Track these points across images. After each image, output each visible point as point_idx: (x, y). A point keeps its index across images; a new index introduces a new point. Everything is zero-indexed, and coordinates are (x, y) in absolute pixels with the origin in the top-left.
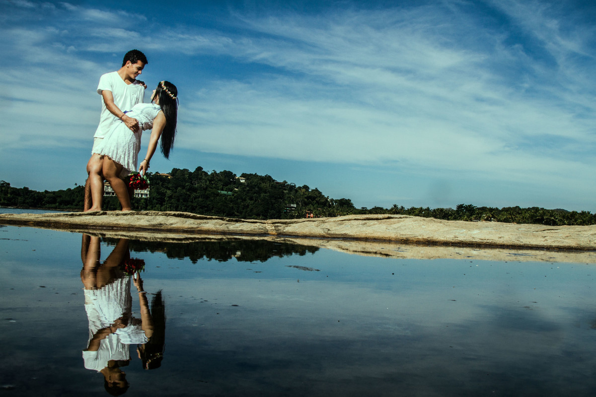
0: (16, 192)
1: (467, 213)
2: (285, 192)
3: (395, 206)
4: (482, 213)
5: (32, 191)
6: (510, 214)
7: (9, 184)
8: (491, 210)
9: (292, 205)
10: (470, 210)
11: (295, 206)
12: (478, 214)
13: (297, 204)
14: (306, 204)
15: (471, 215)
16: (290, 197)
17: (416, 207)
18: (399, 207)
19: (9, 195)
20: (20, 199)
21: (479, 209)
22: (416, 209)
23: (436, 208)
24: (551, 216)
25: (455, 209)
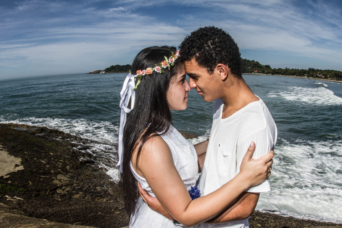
2: (246, 62)
3: (286, 68)
4: (317, 72)
6: (327, 72)
8: (321, 71)
9: (249, 67)
10: (313, 70)
11: (250, 68)
13: (251, 67)
14: (254, 67)
15: (314, 72)
16: (248, 65)
17: (294, 68)
18: (288, 68)
21: (316, 70)
23: (301, 69)
25: (308, 69)
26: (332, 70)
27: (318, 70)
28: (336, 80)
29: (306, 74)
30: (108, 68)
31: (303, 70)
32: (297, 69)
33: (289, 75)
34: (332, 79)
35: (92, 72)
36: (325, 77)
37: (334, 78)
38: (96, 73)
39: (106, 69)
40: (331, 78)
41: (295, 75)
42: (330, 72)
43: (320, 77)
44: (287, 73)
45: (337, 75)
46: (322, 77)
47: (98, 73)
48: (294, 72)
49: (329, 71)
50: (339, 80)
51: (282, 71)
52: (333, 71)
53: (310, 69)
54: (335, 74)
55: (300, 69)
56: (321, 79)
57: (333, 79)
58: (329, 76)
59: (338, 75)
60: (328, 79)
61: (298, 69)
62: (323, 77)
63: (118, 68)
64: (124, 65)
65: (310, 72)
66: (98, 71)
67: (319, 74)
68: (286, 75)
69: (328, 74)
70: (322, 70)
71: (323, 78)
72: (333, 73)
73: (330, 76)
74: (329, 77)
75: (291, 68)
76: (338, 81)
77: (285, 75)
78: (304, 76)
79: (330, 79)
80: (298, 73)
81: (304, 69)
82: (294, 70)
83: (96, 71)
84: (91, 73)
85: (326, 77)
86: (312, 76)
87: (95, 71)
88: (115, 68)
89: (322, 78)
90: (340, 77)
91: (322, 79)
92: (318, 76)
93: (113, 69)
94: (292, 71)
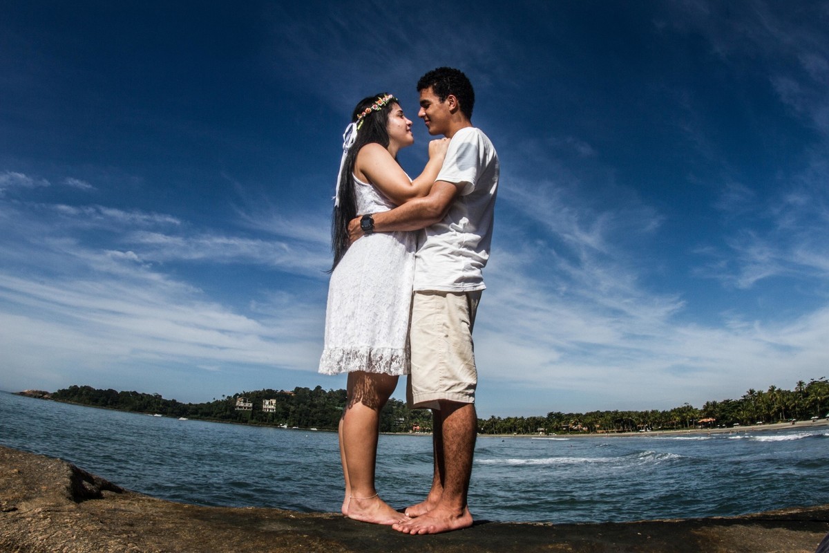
0: (166, 403)
1: (557, 420)
2: (394, 407)
3: (493, 417)
4: (570, 419)
5: (178, 403)
6: (595, 418)
7: (161, 396)
8: (578, 415)
9: (400, 419)
10: (559, 417)
11: (403, 419)
12: (566, 420)
13: (405, 418)
14: (413, 418)
15: (560, 421)
16: (398, 412)
18: (496, 417)
19: (161, 406)
20: (169, 409)
21: (566, 415)
22: (511, 418)
24: (629, 416)
25: (546, 416)
26: (606, 412)
27: (571, 415)
28: (617, 432)
29: (541, 427)
30: (64, 390)
31: (534, 418)
32: (519, 417)
33: (500, 432)
34: (607, 432)
35: (26, 391)
36: (589, 429)
37: (613, 428)
38: (35, 397)
39: (59, 391)
40: (605, 429)
41: (515, 431)
42: (602, 417)
43: (577, 431)
44: (493, 429)
45: (617, 421)
46: (582, 430)
47: (39, 397)
48: (512, 424)
49: (598, 415)
50: (624, 431)
51: (483, 425)
52: (608, 412)
53: (551, 415)
54: (613, 418)
55: (526, 417)
56: (579, 435)
57: (609, 431)
58: (598, 426)
59: (622, 420)
60: (598, 433)
61: (522, 418)
62: (584, 428)
63: (87, 394)
64: (101, 390)
65: (551, 423)
66: (41, 392)
67: (575, 424)
68: (493, 433)
69: (596, 422)
70: (581, 414)
71: (584, 432)
72: (609, 417)
73: (601, 425)
74: (599, 429)
75: (503, 417)
76: (623, 434)
77: (490, 433)
78: (537, 431)
79: (603, 433)
80: (522, 426)
81: (537, 415)
82: (512, 421)
83: (36, 392)
84: (22, 394)
85: (591, 429)
86: (557, 430)
87: (34, 392)
88: (81, 394)
89: (581, 433)
90: (628, 424)
91: (582, 435)
92: (572, 429)
93: (75, 394)
94: (506, 422)
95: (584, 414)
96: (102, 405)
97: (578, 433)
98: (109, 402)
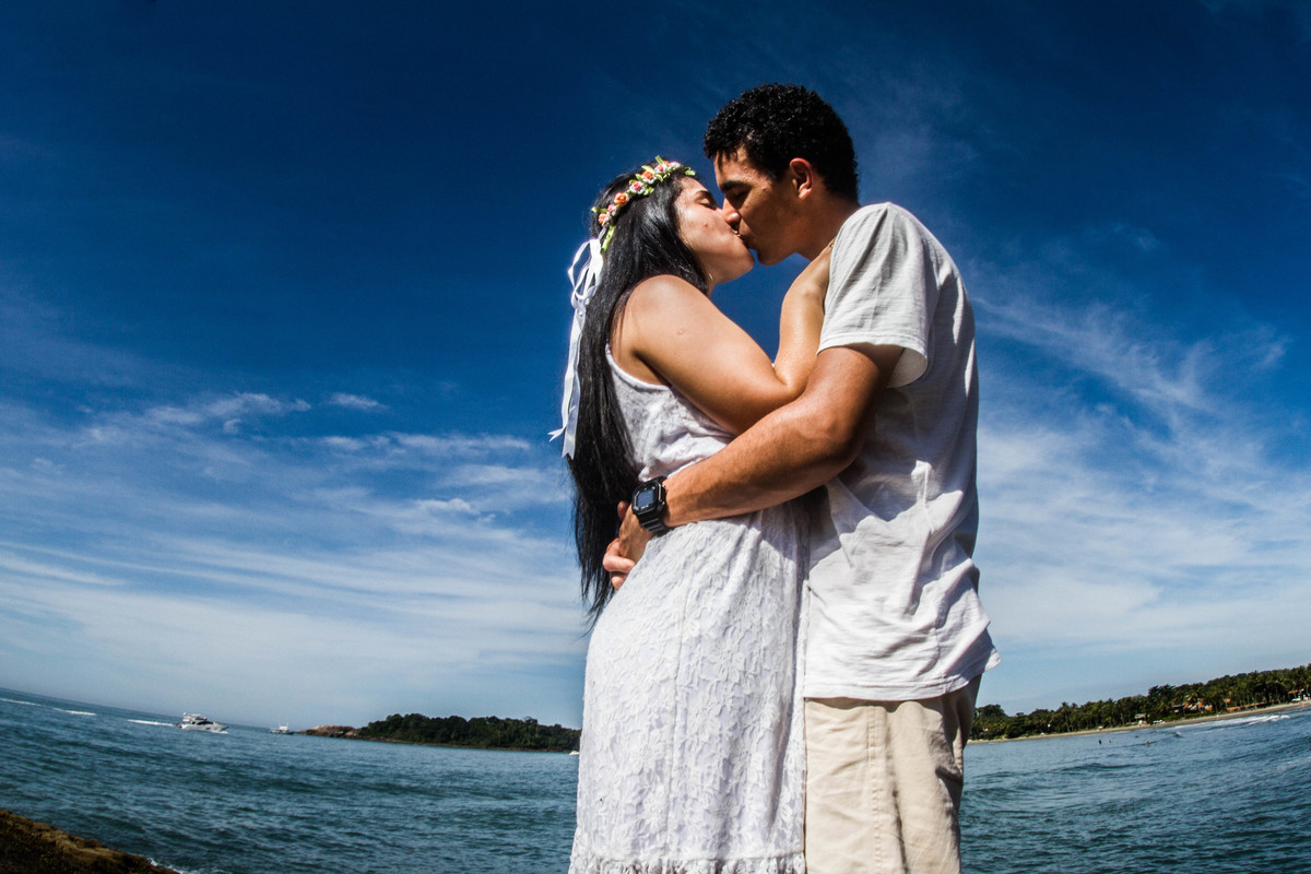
26: (1239, 675)
27: (1185, 688)
28: (1259, 706)
29: (1140, 712)
30: (378, 723)
31: (1129, 699)
32: (1105, 700)
33: (1076, 728)
34: (1243, 709)
35: (316, 728)
36: (1214, 707)
37: (1251, 701)
38: (332, 736)
39: (371, 724)
40: (1239, 705)
41: (1100, 723)
42: (1233, 685)
43: (1196, 713)
44: (1066, 723)
45: (1258, 689)
46: (1203, 709)
47: (339, 736)
48: (1095, 712)
49: (1227, 683)
50: (1269, 704)
51: (1049, 719)
52: (1241, 676)
53: (1154, 691)
54: (1251, 685)
56: (1200, 718)
57: (1246, 706)
58: (1228, 700)
59: (1264, 685)
60: (1229, 712)
61: (1110, 702)
62: (1207, 707)
63: (417, 725)
64: (438, 719)
65: (1155, 704)
66: (341, 728)
67: (1193, 702)
68: (1066, 731)
69: (1225, 694)
70: (1201, 684)
71: (1208, 713)
72: (1244, 684)
73: (1233, 699)
74: (1230, 705)
75: (1081, 703)
76: (1268, 708)
77: (1061, 732)
78: (1134, 720)
79: (1236, 710)
80: (1110, 715)
81: (1133, 694)
82: (1095, 708)
83: (333, 728)
84: (311, 733)
85: (1219, 708)
86: (1165, 714)
87: (329, 728)
88: (406, 727)
89: (1203, 715)
90: (1274, 692)
91: (1205, 718)
92: (1188, 711)
93: (398, 728)
94: (1085, 711)
95: (1205, 683)
96: (442, 742)
97: (1198, 716)
98: (452, 736)
